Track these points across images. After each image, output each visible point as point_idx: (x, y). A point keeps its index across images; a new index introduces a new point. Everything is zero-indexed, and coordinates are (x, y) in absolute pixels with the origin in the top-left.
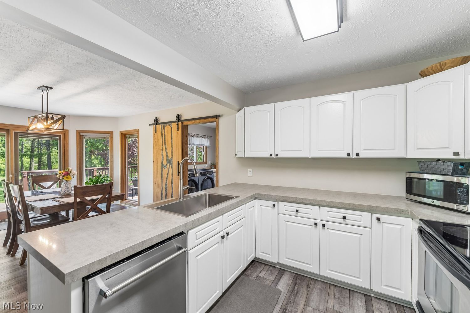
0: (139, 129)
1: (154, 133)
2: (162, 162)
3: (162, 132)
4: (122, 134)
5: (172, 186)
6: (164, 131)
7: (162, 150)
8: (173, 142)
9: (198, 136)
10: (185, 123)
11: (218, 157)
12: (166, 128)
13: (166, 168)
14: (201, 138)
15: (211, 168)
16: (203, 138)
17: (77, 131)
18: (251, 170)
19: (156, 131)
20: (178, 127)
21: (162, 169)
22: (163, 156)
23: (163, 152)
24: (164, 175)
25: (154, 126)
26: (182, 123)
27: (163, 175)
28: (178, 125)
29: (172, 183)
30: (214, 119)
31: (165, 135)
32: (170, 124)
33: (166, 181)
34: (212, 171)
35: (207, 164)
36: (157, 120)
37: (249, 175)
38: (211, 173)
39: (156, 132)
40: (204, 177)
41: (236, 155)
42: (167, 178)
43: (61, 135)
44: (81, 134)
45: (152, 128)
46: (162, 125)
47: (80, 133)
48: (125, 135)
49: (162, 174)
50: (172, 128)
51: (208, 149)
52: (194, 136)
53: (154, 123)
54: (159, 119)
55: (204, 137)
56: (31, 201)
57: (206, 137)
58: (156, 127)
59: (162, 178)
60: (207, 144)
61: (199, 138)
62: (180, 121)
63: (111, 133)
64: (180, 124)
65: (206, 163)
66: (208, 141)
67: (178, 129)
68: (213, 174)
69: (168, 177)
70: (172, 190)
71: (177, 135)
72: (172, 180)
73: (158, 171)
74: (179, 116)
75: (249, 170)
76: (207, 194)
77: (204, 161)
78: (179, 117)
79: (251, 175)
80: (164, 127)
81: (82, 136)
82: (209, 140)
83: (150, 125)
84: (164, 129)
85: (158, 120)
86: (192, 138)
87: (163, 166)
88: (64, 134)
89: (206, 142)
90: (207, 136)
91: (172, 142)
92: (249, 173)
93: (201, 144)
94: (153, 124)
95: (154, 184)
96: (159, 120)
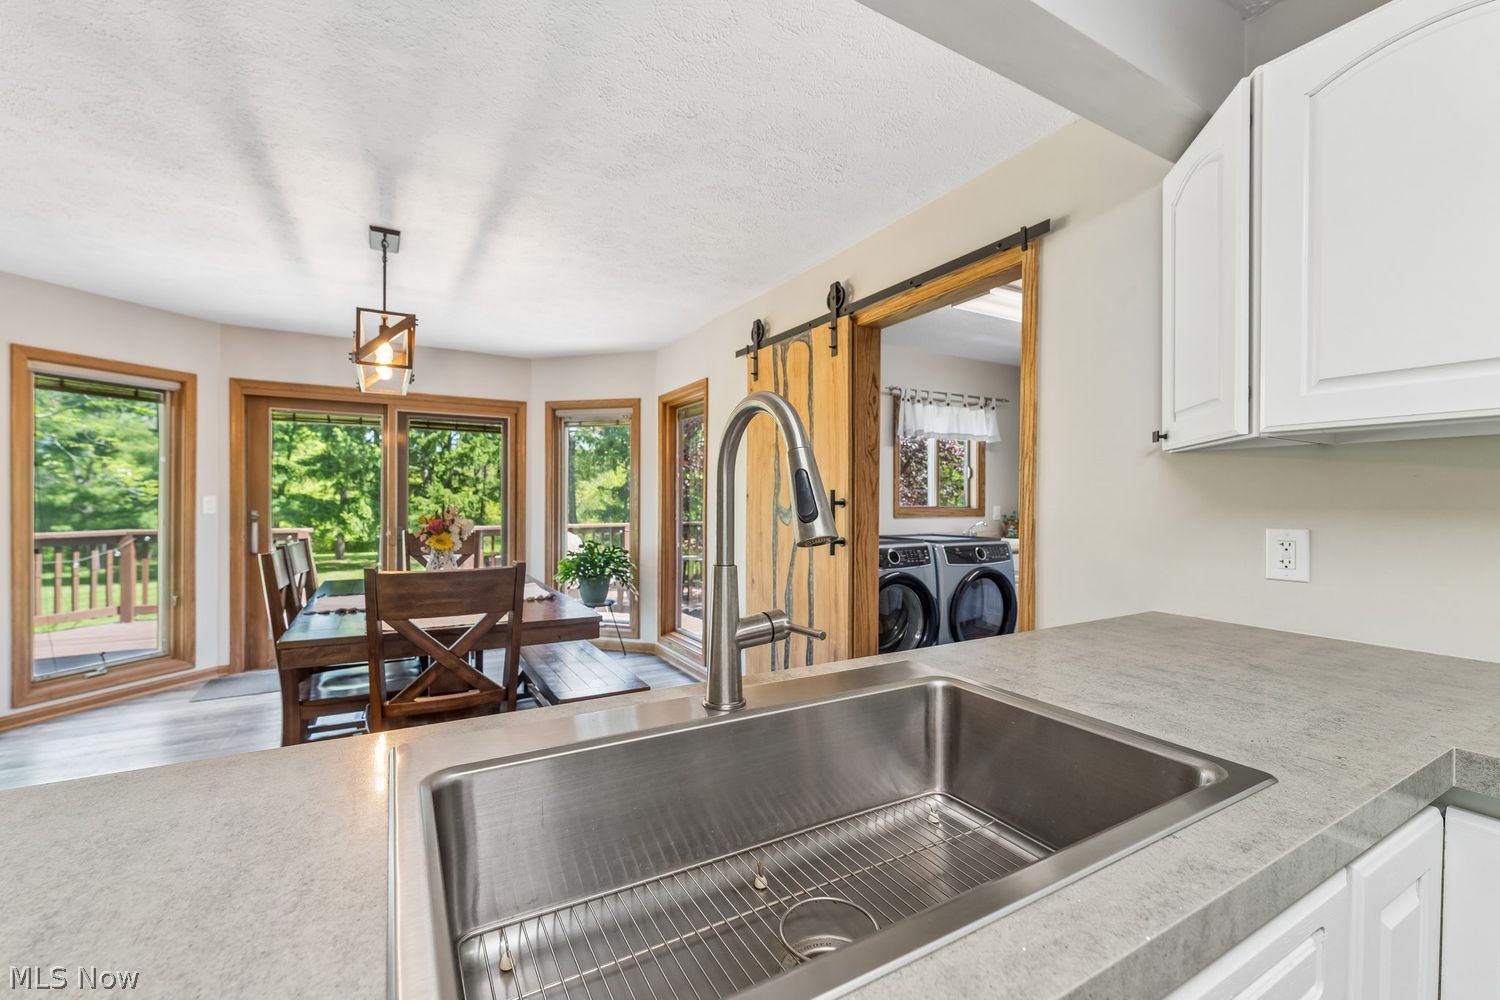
0: (707, 379)
1: (750, 384)
2: (776, 495)
3: (776, 374)
4: (665, 405)
5: (810, 597)
6: (784, 366)
7: (777, 447)
8: (815, 410)
9: (942, 401)
10: (867, 316)
11: (1034, 460)
12: (790, 355)
13: (787, 521)
14: (955, 409)
15: (1004, 534)
16: (967, 409)
17: (547, 403)
18: (1300, 536)
19: (756, 374)
20: (835, 338)
21: (775, 525)
22: (778, 471)
23: (777, 457)
24: (783, 549)
25: (752, 354)
26: (853, 320)
27: (779, 548)
28: (834, 329)
29: (810, 584)
30: (1016, 255)
31: (786, 384)
32: (806, 333)
33: (790, 575)
34: (1005, 546)
35: (983, 515)
36: (759, 330)
37: (1273, 570)
38: (1002, 552)
39: (756, 379)
40: (963, 570)
41: (1158, 437)
42: (792, 565)
43: (506, 420)
44: (559, 413)
45: (745, 361)
46: (778, 346)
47: (554, 411)
48: (674, 409)
49: (775, 545)
50: (811, 351)
51: (988, 454)
52: (924, 399)
53: (751, 343)
54: (767, 323)
55: (971, 405)
56: (315, 613)
57: (982, 402)
58: (756, 358)
59: (774, 563)
60: (986, 433)
61: (946, 410)
62: (842, 310)
63: (635, 404)
64: (844, 322)
65: (980, 512)
66: (987, 420)
67: (834, 347)
68: (1008, 558)
69: (796, 558)
70: (811, 615)
71: (833, 373)
72: (810, 574)
73: (761, 534)
74: (838, 290)
75: (1272, 536)
76: (939, 684)
77: (969, 506)
78: (838, 294)
79: (1301, 572)
80: (784, 351)
81: (561, 418)
82: (992, 415)
83: (739, 354)
84: (784, 361)
85: (767, 328)
86: (919, 406)
87: (778, 510)
88: (516, 415)
89: (980, 425)
90: (987, 399)
91: (810, 408)
92: (1272, 553)
93: (956, 431)
94: (748, 350)
95: (750, 585)
96: (769, 330)
